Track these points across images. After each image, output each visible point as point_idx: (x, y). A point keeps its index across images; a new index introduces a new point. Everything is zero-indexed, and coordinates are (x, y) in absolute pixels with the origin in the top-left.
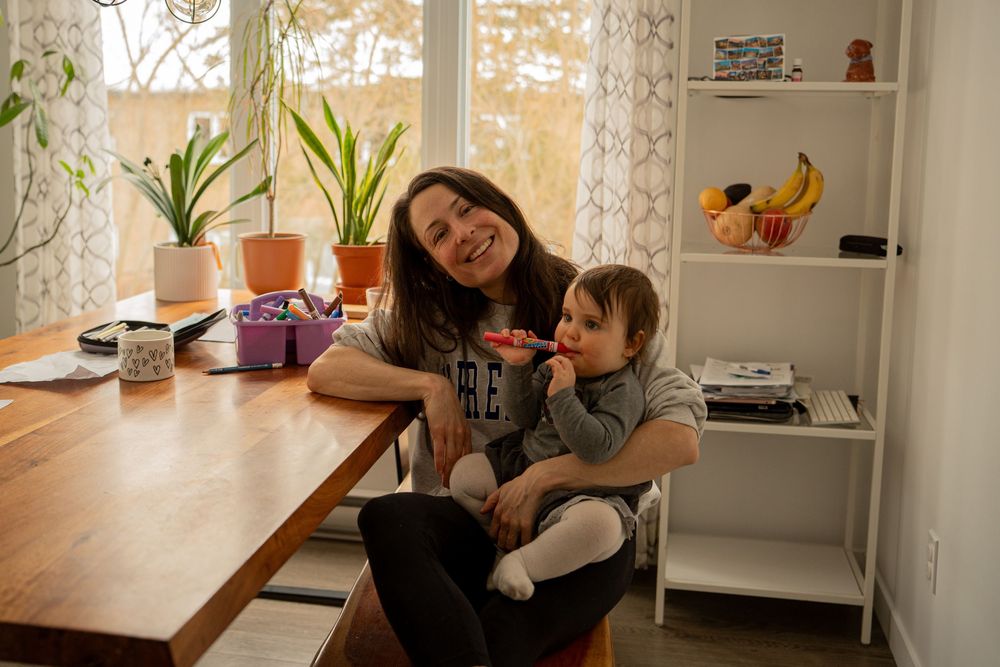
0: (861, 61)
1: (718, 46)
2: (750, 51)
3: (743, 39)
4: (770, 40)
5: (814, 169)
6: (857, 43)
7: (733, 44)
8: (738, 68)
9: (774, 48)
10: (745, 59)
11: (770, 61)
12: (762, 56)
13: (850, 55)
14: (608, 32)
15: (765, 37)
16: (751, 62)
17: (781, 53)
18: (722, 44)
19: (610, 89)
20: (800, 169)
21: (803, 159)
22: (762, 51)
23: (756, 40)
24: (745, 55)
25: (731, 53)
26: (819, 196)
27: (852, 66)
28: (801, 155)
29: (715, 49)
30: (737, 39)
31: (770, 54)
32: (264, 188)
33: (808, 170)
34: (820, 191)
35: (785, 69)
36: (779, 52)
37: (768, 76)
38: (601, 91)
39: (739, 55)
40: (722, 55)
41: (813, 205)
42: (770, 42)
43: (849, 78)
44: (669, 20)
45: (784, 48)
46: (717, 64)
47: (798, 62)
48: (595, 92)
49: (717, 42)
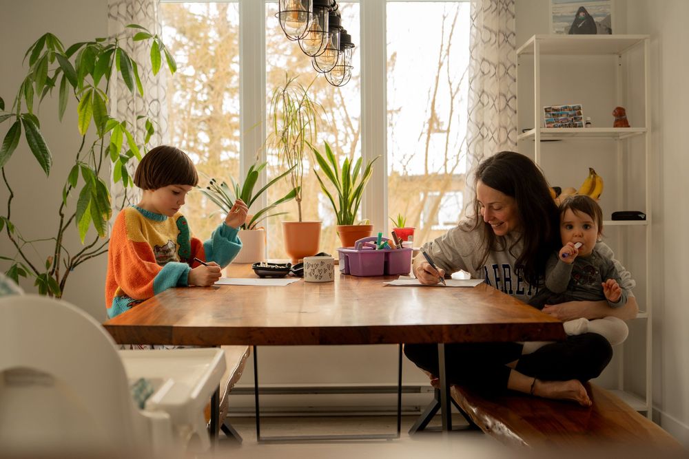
0: (621, 118)
1: (546, 111)
2: (564, 113)
3: (560, 107)
4: (574, 107)
5: (598, 176)
6: (619, 109)
7: (554, 110)
8: (558, 122)
9: (576, 111)
10: (562, 118)
11: (575, 118)
12: (571, 116)
13: (615, 115)
14: (483, 104)
15: (571, 106)
16: (564, 119)
17: (581, 114)
18: (548, 110)
19: (485, 136)
20: (590, 177)
21: (592, 172)
22: (570, 113)
23: (566, 108)
24: (561, 115)
25: (553, 114)
26: (601, 191)
27: (616, 121)
28: (590, 169)
29: (545, 113)
30: (556, 107)
31: (575, 115)
32: (294, 194)
33: (594, 177)
34: (602, 188)
35: (583, 122)
36: (580, 114)
37: (575, 126)
38: (480, 137)
39: (558, 115)
40: (549, 116)
41: (599, 196)
42: (574, 109)
43: (616, 126)
44: (514, 98)
45: (582, 111)
46: (547, 121)
47: (589, 119)
48: (476, 137)
49: (546, 109)
